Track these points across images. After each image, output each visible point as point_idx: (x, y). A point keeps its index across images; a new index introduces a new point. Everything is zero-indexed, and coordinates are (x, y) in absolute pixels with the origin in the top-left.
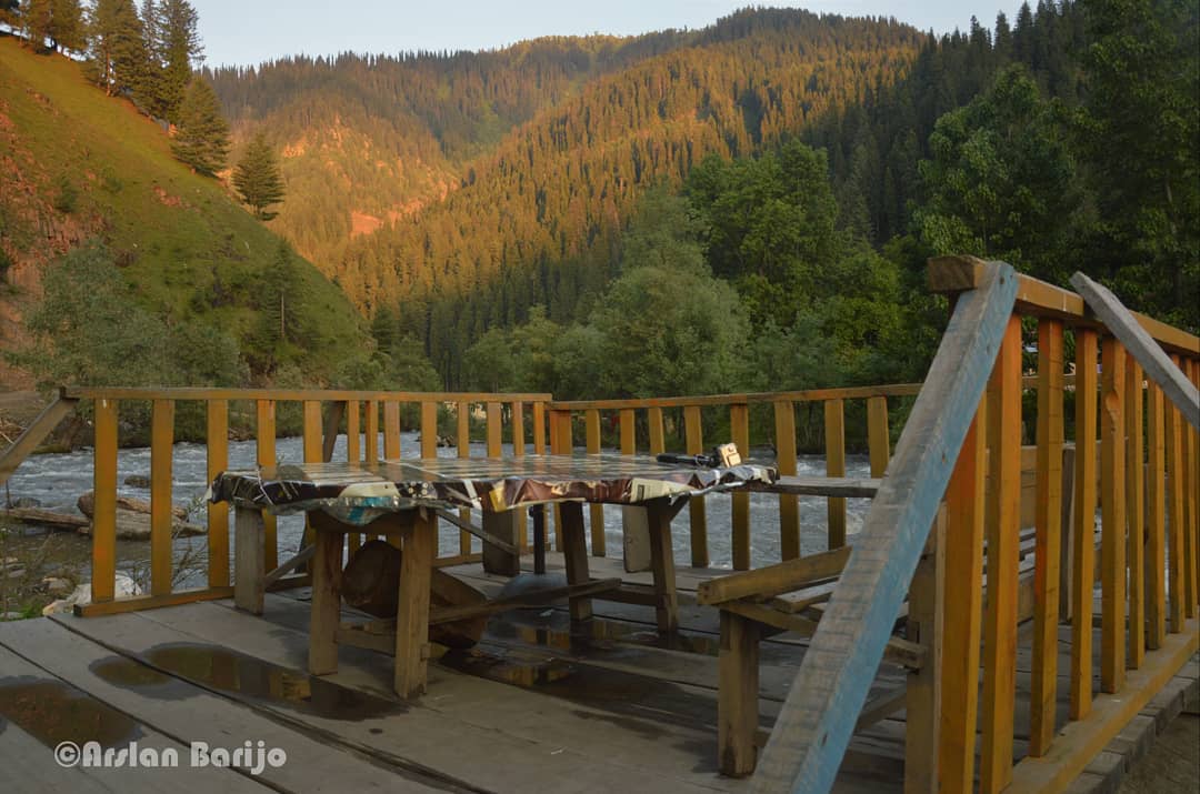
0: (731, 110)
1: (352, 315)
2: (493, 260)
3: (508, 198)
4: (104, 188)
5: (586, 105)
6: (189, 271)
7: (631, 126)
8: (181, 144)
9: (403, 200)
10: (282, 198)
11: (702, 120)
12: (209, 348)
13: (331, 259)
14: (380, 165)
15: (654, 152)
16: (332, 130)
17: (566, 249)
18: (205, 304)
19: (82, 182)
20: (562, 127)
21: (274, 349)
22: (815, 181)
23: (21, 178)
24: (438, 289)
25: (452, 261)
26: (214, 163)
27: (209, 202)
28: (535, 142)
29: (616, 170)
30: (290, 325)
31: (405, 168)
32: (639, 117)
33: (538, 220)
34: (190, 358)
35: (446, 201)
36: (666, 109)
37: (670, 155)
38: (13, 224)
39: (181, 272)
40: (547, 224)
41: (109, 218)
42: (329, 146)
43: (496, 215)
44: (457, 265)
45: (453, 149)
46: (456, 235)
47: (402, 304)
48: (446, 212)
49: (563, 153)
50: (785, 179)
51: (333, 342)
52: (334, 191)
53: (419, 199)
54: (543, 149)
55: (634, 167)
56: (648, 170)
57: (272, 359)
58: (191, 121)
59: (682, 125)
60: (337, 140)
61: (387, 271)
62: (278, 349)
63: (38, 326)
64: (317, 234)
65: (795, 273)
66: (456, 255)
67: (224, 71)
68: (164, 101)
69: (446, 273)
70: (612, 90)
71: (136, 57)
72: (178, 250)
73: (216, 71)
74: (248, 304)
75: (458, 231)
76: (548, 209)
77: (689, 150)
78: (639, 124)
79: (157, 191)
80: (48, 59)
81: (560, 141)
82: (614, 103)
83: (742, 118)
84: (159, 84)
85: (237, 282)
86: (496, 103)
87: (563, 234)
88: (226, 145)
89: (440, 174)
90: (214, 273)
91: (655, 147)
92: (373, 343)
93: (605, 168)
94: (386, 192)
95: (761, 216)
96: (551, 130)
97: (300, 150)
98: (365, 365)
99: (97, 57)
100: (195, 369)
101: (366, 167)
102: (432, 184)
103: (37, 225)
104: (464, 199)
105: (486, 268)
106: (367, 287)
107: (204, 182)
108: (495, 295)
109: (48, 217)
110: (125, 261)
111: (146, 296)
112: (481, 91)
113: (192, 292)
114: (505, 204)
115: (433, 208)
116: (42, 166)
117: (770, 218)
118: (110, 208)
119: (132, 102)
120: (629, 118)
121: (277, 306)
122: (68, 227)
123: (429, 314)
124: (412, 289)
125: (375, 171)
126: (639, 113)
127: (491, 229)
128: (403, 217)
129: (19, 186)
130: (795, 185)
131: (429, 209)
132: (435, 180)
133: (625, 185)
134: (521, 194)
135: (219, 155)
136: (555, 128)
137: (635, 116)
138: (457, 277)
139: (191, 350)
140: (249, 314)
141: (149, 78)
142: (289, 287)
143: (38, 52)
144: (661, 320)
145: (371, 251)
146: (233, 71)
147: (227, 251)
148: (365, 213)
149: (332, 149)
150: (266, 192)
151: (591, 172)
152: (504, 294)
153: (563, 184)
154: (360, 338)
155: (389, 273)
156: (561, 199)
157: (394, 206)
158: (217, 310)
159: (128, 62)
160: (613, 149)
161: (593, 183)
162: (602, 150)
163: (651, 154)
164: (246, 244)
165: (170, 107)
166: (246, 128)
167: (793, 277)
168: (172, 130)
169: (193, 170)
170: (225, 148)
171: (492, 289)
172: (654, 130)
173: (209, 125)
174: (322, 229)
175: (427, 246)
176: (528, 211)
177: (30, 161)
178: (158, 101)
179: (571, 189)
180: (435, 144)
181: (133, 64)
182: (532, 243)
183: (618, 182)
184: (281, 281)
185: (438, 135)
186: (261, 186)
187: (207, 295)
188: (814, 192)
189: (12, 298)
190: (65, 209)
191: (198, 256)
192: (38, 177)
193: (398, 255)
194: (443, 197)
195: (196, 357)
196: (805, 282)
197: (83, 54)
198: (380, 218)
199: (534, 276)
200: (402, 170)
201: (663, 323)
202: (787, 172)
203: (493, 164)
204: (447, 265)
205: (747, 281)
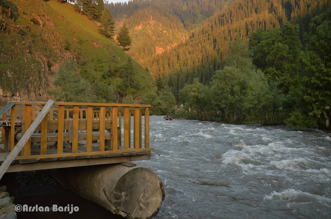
0: (281, 9)
1: (151, 80)
2: (199, 62)
3: (204, 42)
4: (78, 42)
5: (230, 10)
6: (102, 66)
7: (245, 17)
8: (101, 28)
9: (172, 43)
10: (131, 44)
11: (270, 14)
12: (104, 90)
13: (149, 62)
14: (164, 32)
15: (253, 25)
16: (150, 21)
17: (222, 58)
18: (106, 76)
19: (72, 41)
20: (222, 18)
21: (126, 90)
22: (293, 36)
23: (55, 41)
24: (181, 71)
25: (186, 62)
26: (111, 34)
27: (108, 46)
28: (213, 23)
29: (240, 32)
30: (131, 83)
31: (172, 32)
32: (248, 13)
33: (214, 49)
34: (99, 93)
35: (185, 43)
36: (258, 10)
37: (258, 26)
38: (53, 54)
39: (100, 67)
40: (216, 50)
41: (79, 51)
42: (149, 26)
43: (200, 47)
44: (187, 63)
45: (188, 26)
46: (188, 54)
47: (170, 76)
48: (185, 47)
49: (223, 27)
50: (283, 36)
51: (144, 88)
52: (150, 41)
53: (177, 42)
54: (216, 25)
55: (246, 30)
56: (251, 31)
57: (126, 93)
58: (104, 21)
59: (263, 15)
60: (152, 24)
61: (166, 65)
62: (127, 90)
63: (56, 84)
64: (145, 54)
65: (285, 67)
66: (187, 60)
67: (117, 4)
68: (97, 16)
69: (184, 66)
70: (239, 5)
71: (89, 2)
72: (99, 60)
73: (115, 4)
74: (119, 76)
75: (188, 53)
76: (217, 45)
77: (265, 24)
78: (248, 16)
79: (93, 43)
80: (64, 4)
81: (222, 23)
82: (240, 9)
83: (284, 12)
84: (95, 10)
85: (116, 70)
86: (202, 11)
87: (221, 53)
88: (114, 28)
89: (183, 34)
90: (109, 67)
91: (253, 23)
92: (156, 88)
93: (236, 31)
94: (166, 40)
95: (273, 49)
96: (219, 19)
97: (140, 28)
98: (152, 95)
99: (78, 3)
100: (100, 96)
101: (160, 32)
102: (181, 38)
103: (59, 54)
104: (190, 42)
105: (197, 64)
106: (160, 70)
107: (108, 40)
108: (199, 73)
109: (62, 51)
110: (84, 64)
111: (89, 74)
112: (197, 7)
113: (102, 73)
114: (203, 43)
115: (181, 45)
116: (61, 37)
117: (276, 49)
118: (80, 48)
119: (88, 16)
120: (244, 14)
121: (128, 77)
122: (68, 54)
123: (178, 79)
124: (173, 71)
125: (163, 34)
126: (248, 12)
127: (198, 52)
128: (171, 48)
129: (55, 43)
130: (287, 37)
131: (180, 45)
132: (182, 36)
133: (243, 37)
134: (208, 40)
135: (112, 31)
136: (220, 18)
137: (247, 13)
138: (187, 67)
139: (99, 90)
140: (119, 79)
141: (92, 9)
142: (131, 71)
143: (62, 2)
144: (230, 83)
145: (161, 59)
146: (120, 3)
147: (113, 61)
148: (160, 47)
149: (150, 27)
150: (126, 42)
151: (231, 32)
152: (202, 73)
153: (222, 37)
154: (152, 86)
155: (166, 66)
156: (222, 42)
157: (169, 45)
158: (109, 78)
159: (86, 4)
160: (239, 25)
161: (232, 36)
162: (235, 25)
163: (252, 26)
164: (119, 58)
165: (98, 17)
166: (124, 21)
167: (284, 68)
168: (99, 24)
169: (105, 36)
170: (114, 29)
171: (198, 71)
172: (254, 17)
173: (109, 22)
174: (146, 52)
175: (178, 57)
176: (210, 46)
177: (58, 35)
178: (95, 15)
179: (225, 38)
180: (182, 25)
181: (88, 5)
182: (211, 56)
183: (240, 35)
184: (129, 70)
185: (183, 22)
186: (125, 40)
187: (107, 74)
188: (293, 39)
189: (52, 75)
190: (67, 49)
191: (105, 62)
192: (60, 40)
193: (169, 60)
194: (184, 41)
195: (101, 92)
196: (288, 70)
197: (74, 2)
198: (165, 49)
199: (211, 67)
200: (171, 33)
201: (230, 84)
202: (284, 33)
203: (200, 31)
204: (184, 64)
205: (269, 70)
